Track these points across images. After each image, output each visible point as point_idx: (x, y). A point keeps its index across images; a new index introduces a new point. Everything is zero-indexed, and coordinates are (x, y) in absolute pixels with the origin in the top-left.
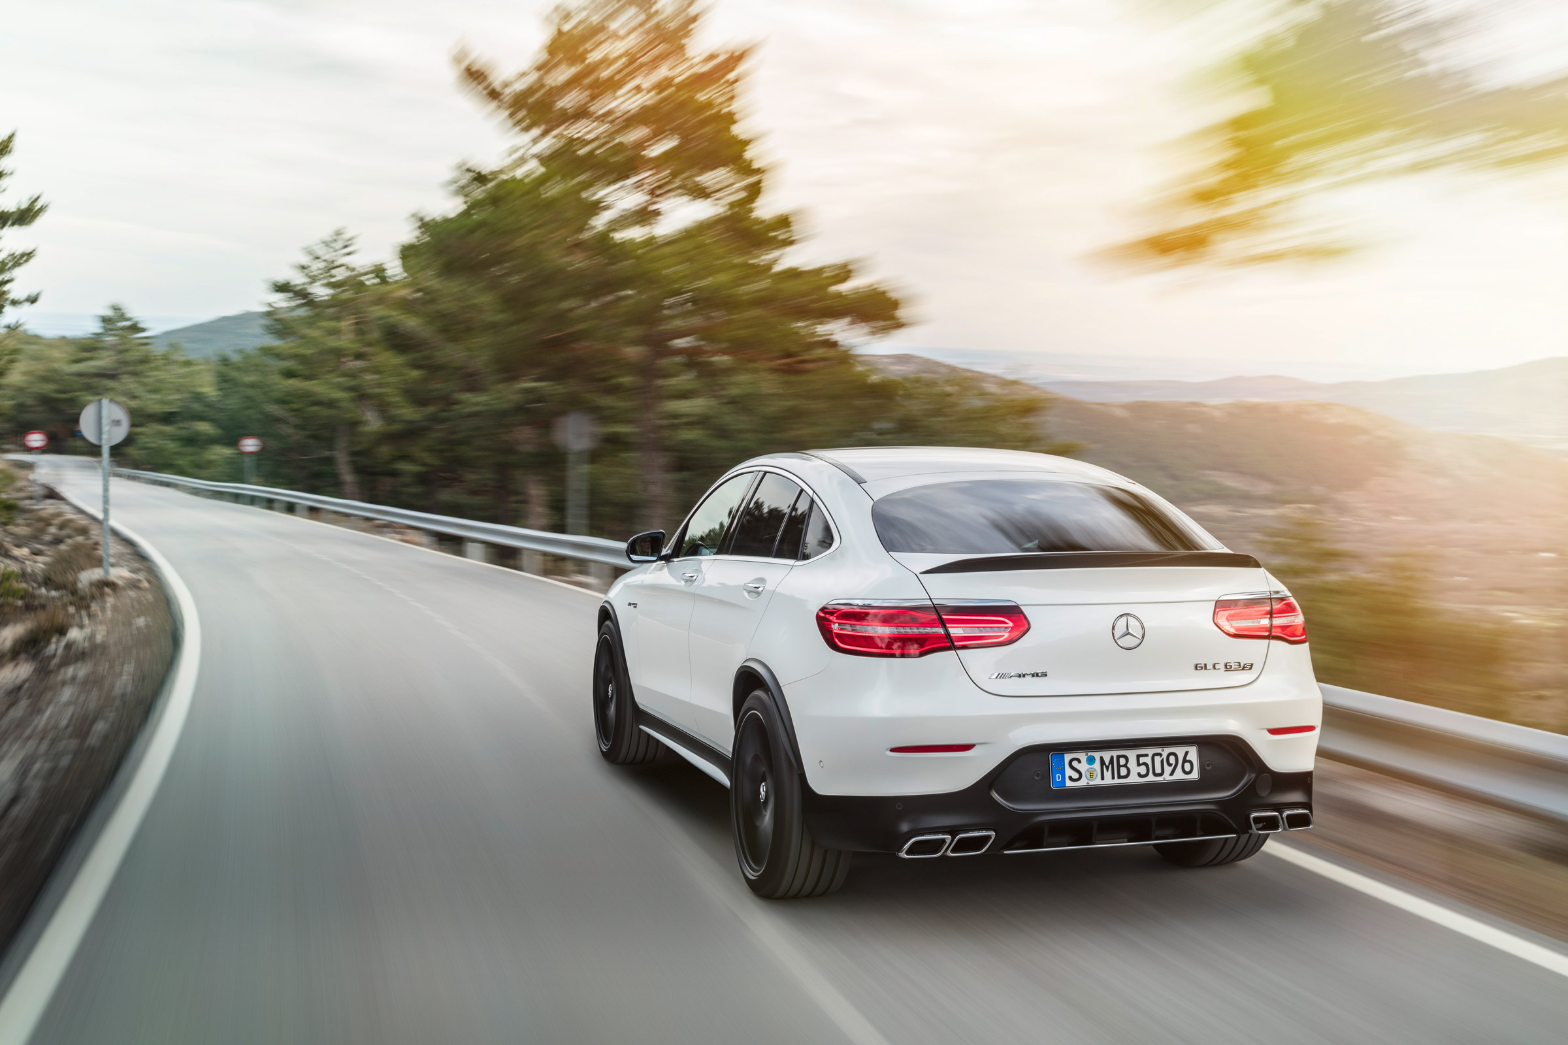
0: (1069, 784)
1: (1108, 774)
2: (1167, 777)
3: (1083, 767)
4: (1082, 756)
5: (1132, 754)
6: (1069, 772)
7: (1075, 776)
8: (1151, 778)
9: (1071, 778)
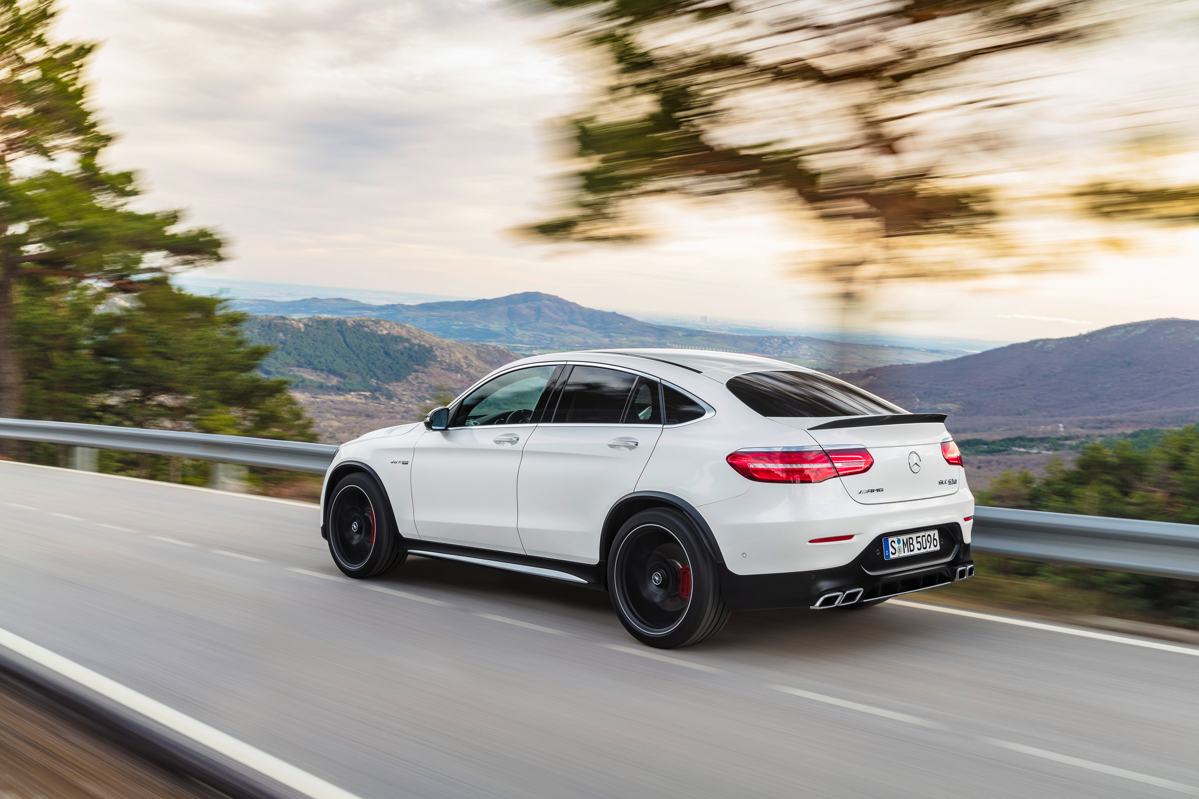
0: (892, 556)
1: (906, 549)
2: (928, 550)
3: (896, 545)
4: (895, 539)
5: (914, 536)
6: (891, 550)
7: (894, 552)
8: (923, 551)
9: (892, 552)
